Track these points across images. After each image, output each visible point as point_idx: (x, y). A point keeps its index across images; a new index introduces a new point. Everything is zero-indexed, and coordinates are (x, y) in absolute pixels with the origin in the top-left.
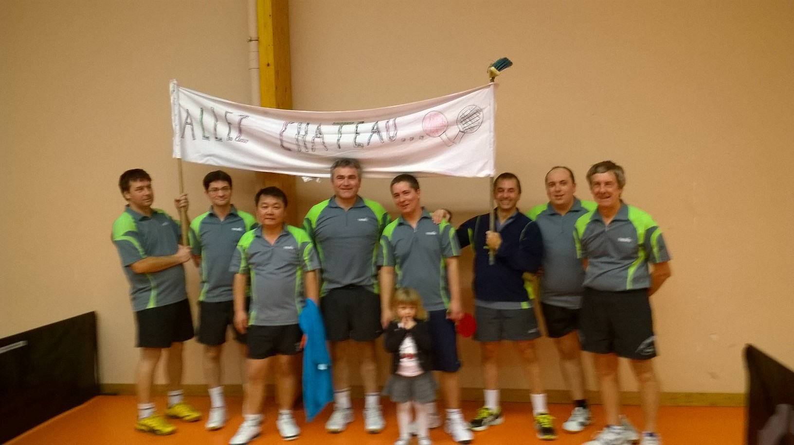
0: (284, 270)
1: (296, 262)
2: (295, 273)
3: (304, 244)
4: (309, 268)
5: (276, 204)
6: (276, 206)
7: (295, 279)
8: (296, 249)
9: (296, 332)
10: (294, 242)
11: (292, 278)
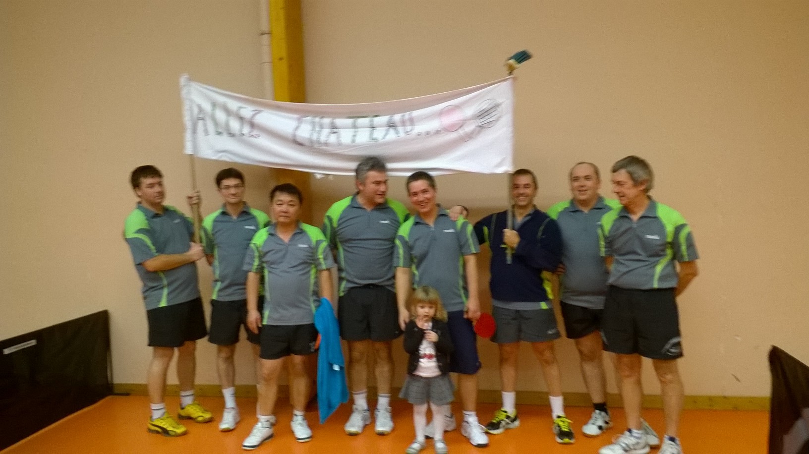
0: (300, 268)
1: (310, 260)
2: (309, 271)
3: (318, 242)
4: (324, 267)
5: (291, 201)
6: (291, 203)
7: (309, 277)
8: (310, 247)
9: (311, 332)
10: (308, 240)
11: (307, 276)
